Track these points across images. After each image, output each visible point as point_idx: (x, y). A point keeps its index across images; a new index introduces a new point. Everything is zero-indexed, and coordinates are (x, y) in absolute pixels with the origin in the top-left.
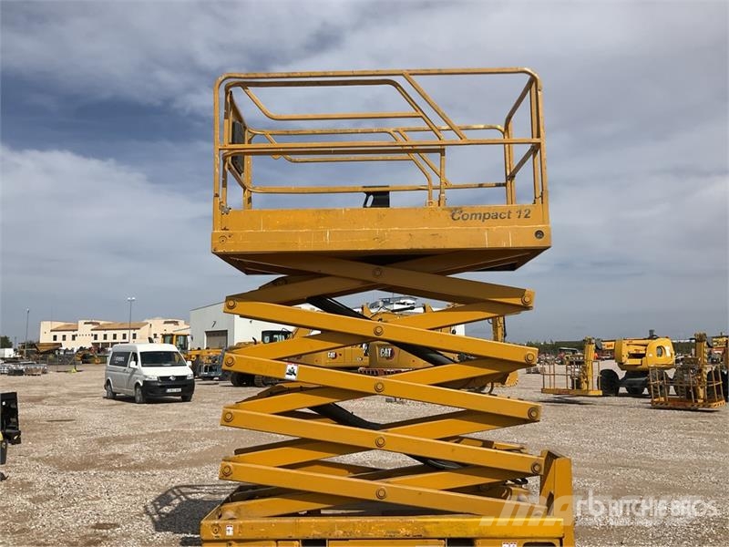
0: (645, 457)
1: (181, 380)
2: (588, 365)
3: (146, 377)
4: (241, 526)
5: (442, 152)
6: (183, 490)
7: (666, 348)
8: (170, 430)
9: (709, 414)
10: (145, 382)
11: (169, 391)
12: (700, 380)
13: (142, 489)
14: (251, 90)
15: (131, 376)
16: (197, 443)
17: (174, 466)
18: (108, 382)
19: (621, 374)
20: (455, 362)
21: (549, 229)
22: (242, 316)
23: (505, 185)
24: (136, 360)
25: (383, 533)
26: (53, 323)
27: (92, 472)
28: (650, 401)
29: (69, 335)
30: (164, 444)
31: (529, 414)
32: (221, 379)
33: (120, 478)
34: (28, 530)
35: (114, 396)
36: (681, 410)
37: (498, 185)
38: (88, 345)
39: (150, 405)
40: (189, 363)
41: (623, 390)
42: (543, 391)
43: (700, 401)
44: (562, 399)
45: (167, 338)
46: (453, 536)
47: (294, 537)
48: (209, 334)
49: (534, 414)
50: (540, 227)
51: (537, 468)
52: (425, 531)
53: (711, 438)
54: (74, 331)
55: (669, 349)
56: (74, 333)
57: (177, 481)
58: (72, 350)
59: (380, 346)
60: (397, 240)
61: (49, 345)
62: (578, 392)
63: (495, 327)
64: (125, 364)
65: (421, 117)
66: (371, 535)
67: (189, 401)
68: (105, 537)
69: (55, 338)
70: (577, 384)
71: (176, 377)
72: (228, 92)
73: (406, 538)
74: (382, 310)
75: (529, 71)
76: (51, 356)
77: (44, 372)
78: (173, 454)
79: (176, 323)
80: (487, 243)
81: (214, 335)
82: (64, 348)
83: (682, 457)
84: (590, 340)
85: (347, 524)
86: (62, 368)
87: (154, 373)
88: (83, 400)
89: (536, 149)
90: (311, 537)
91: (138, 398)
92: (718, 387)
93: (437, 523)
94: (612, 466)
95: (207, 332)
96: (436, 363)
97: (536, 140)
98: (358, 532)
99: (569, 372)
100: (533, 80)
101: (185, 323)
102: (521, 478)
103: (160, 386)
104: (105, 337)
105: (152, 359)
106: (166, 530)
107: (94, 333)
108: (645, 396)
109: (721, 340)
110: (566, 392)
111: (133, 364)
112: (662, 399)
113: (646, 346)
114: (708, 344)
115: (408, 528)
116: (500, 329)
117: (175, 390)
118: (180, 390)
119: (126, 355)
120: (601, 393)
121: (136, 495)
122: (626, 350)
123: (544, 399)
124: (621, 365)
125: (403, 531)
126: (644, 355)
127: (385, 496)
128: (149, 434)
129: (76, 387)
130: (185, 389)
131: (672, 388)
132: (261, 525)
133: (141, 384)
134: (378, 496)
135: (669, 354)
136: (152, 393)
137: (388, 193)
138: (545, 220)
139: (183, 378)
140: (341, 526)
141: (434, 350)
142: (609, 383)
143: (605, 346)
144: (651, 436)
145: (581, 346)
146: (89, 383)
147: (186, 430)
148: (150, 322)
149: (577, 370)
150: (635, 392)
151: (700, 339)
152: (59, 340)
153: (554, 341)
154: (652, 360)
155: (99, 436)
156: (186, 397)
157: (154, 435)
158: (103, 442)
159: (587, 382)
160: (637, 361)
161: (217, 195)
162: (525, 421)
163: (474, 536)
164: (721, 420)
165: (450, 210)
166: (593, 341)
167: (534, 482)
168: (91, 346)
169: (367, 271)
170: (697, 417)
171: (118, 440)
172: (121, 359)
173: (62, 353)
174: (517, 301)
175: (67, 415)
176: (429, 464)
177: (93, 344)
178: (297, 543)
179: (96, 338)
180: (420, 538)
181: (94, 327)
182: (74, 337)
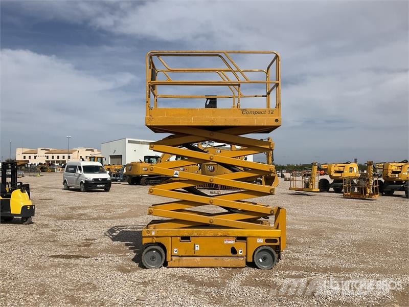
0: (332, 218)
1: (104, 180)
2: (313, 176)
3: (86, 178)
4: (158, 231)
5: (239, 85)
6: (120, 227)
7: (354, 168)
8: (104, 204)
9: (369, 201)
10: (86, 181)
11: (98, 186)
12: (368, 184)
13: (100, 227)
14: (161, 58)
15: (78, 178)
16: (119, 210)
17: (111, 218)
18: (65, 181)
19: (331, 181)
20: (242, 171)
21: (281, 119)
22: (154, 151)
23: (266, 96)
24: (80, 170)
25: (212, 234)
26: (24, 149)
27: (74, 220)
28: (342, 194)
29: (32, 156)
30: (104, 210)
31: (270, 192)
32: (122, 181)
33: (87, 223)
34: (57, 241)
35: (68, 188)
36: (357, 199)
37: (263, 96)
38: (44, 162)
39: (89, 193)
40: (108, 172)
41: (331, 189)
42: (290, 189)
43: (367, 195)
44: (299, 193)
45: (92, 159)
46: (239, 236)
47: (178, 235)
48: (112, 157)
49: (272, 191)
50: (277, 118)
51: (272, 212)
52: (228, 234)
53: (366, 211)
54: (35, 154)
55: (356, 169)
56: (36, 155)
57: (115, 224)
58: (35, 164)
59: (207, 165)
60: (220, 121)
61: (22, 161)
62: (308, 190)
63: (268, 156)
64: (74, 172)
65: (231, 71)
66: (208, 235)
67: (108, 191)
68: (92, 243)
69: (25, 157)
70: (307, 186)
71: (102, 179)
72: (151, 57)
73: (221, 236)
74: (208, 146)
75: (275, 52)
76: (23, 168)
77: (23, 176)
78: (109, 214)
79: (92, 150)
80: (256, 124)
81: (115, 158)
82: (30, 163)
83: (349, 218)
84: (315, 163)
85: (198, 231)
86: (31, 174)
87: (91, 177)
88: (51, 190)
89: (277, 85)
90: (185, 236)
91: (82, 189)
92: (376, 188)
93: (233, 231)
94: (315, 221)
95: (110, 156)
96: (234, 171)
97: (277, 82)
98: (203, 234)
99: (303, 180)
100: (277, 56)
101: (98, 151)
102: (266, 216)
103: (94, 184)
104: (53, 157)
105: (88, 169)
106: (117, 241)
107: (47, 155)
108: (342, 193)
109: (381, 165)
110: (301, 189)
111: (79, 172)
112: (349, 194)
113: (344, 167)
114: (373, 166)
116: (270, 157)
117: (101, 186)
118: (104, 186)
119: (75, 167)
120: (319, 190)
121: (98, 229)
122: (333, 169)
123: (290, 193)
124: (331, 176)
125: (220, 234)
126: (343, 172)
127: (213, 222)
128: (94, 206)
129: (45, 184)
130: (106, 185)
131: (356, 188)
132: (165, 231)
133: (84, 182)
134: (210, 222)
135: (355, 171)
136: (89, 187)
137: (216, 99)
138: (279, 114)
139: (105, 179)
140: (196, 232)
141: (234, 166)
142: (324, 186)
143: (323, 167)
144: (338, 210)
145: (311, 166)
146: (51, 182)
147: (112, 204)
148: (78, 150)
149: (307, 178)
150: (338, 190)
151: (370, 164)
152: (27, 159)
153: (302, 164)
154: (347, 174)
155: (69, 206)
156: (107, 189)
157: (96, 206)
158: (72, 208)
159: (312, 185)
160: (339, 175)
161: (147, 102)
162: (268, 194)
163: (246, 236)
164: (375, 204)
165: (241, 110)
166: (317, 164)
167: (272, 218)
168: (45, 162)
169: (207, 134)
170: (363, 202)
171: (80, 208)
172: (72, 169)
173: (29, 166)
174: (267, 147)
175: (48, 197)
176: (231, 211)
177: (46, 161)
178: (179, 238)
179: (47, 158)
180: (226, 236)
181: (47, 152)
182: (35, 157)
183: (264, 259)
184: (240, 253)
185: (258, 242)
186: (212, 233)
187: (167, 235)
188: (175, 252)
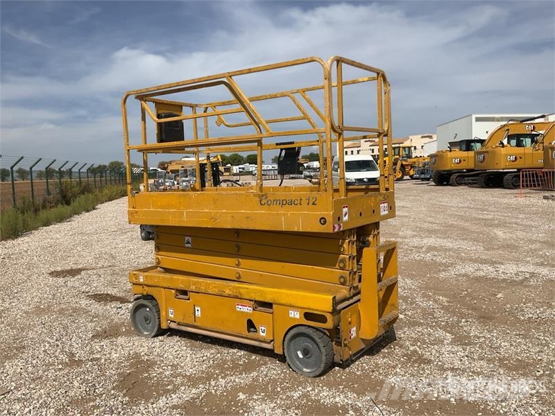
4: (146, 277)
25: (216, 291)
29: (355, 150)
47: (172, 287)
50: (323, 214)
52: (241, 294)
54: (358, 147)
56: (359, 149)
66: (210, 291)
69: (346, 153)
73: (229, 296)
79: (431, 137)
80: (283, 227)
85: (197, 283)
87: (352, 176)
93: (247, 288)
98: (203, 289)
107: (372, 148)
115: (230, 290)
125: (227, 292)
132: (156, 277)
140: (194, 283)
148: (411, 137)
152: (349, 154)
163: (272, 302)
177: (371, 156)
178: (173, 291)
179: (373, 152)
180: (236, 297)
181: (372, 143)
182: (358, 151)
183: (306, 352)
184: (262, 334)
185: (291, 316)
186: (215, 287)
187: (157, 284)
188: (170, 315)
